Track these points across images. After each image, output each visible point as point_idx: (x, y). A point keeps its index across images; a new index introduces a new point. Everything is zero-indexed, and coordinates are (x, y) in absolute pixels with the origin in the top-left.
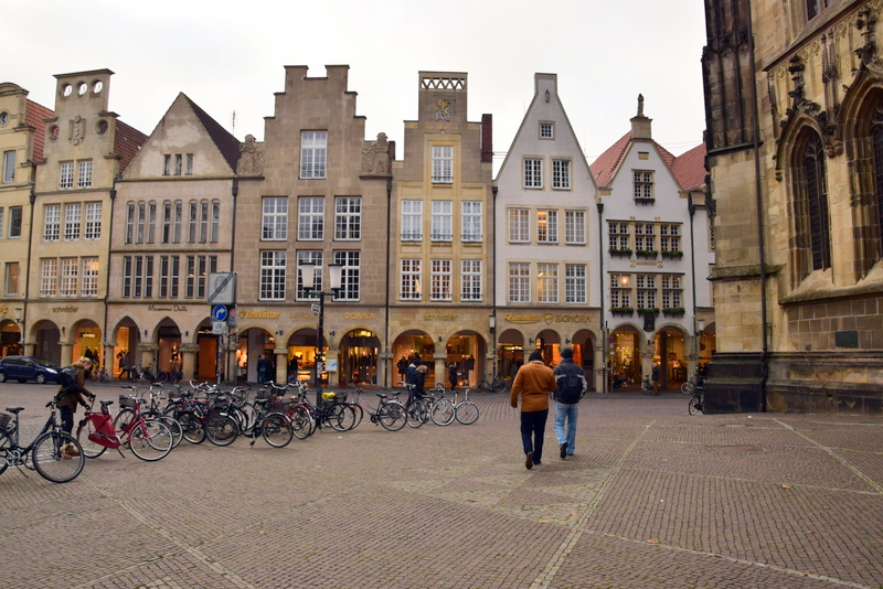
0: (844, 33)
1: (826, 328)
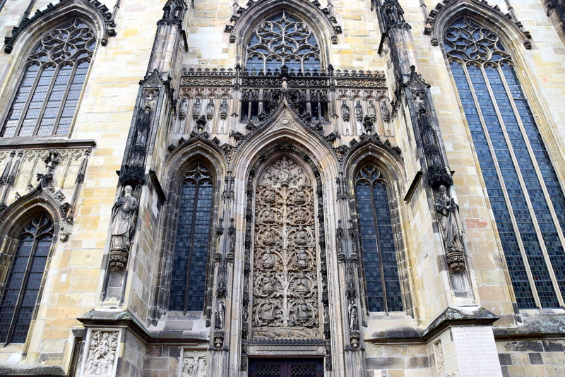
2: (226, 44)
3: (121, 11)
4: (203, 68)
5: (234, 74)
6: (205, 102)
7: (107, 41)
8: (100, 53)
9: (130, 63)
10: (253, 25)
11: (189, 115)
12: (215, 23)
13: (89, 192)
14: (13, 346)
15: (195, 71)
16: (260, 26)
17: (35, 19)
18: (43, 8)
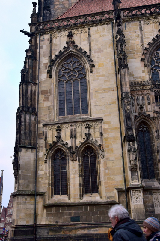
0: (79, 126)
1: (66, 215)
2: (143, 68)
3: (93, 52)
4: (136, 81)
5: (149, 83)
6: (141, 98)
7: (92, 70)
8: (90, 77)
9: (105, 81)
10: (152, 56)
11: (136, 104)
12: (136, 56)
13: (106, 139)
15: (133, 83)
16: (154, 54)
17: (56, 60)
18: (57, 53)
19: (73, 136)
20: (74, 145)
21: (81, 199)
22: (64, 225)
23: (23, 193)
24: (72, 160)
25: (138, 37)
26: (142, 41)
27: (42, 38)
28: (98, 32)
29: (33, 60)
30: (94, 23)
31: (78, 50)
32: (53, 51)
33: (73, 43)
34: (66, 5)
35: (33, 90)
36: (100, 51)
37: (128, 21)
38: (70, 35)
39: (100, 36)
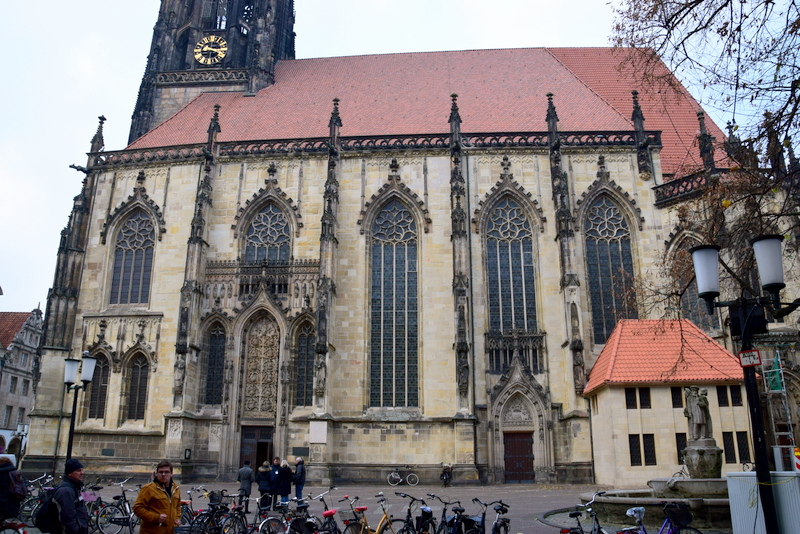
0: (130, 323)
1: (97, 446)
2: (231, 240)
3: (167, 207)
4: (219, 259)
5: (236, 265)
6: (220, 286)
7: (162, 237)
8: (158, 247)
10: (250, 219)
11: (211, 295)
12: (225, 221)
13: (163, 344)
14: (139, 421)
17: (115, 215)
18: (118, 205)
19: (121, 338)
20: (119, 350)
21: (118, 426)
22: (91, 459)
23: (41, 413)
24: (115, 372)
25: (235, 189)
26: (239, 196)
27: (102, 178)
28: (181, 176)
29: (82, 214)
30: (178, 160)
31: (147, 203)
32: (114, 201)
33: (144, 190)
34: (180, 101)
35: (77, 262)
36: (178, 207)
37: (225, 162)
38: (141, 178)
39: (183, 183)
